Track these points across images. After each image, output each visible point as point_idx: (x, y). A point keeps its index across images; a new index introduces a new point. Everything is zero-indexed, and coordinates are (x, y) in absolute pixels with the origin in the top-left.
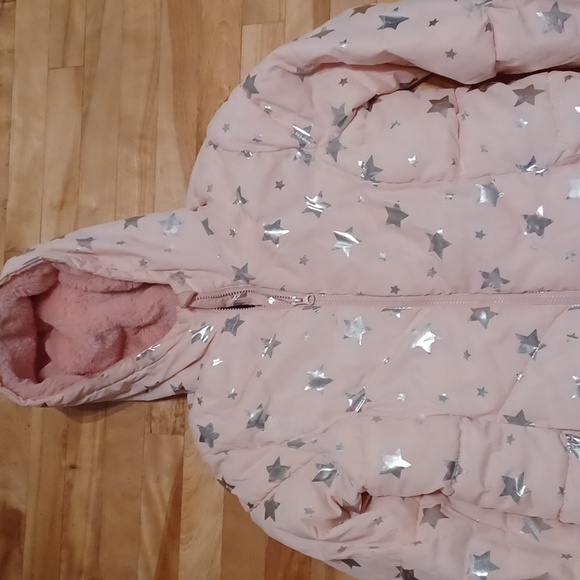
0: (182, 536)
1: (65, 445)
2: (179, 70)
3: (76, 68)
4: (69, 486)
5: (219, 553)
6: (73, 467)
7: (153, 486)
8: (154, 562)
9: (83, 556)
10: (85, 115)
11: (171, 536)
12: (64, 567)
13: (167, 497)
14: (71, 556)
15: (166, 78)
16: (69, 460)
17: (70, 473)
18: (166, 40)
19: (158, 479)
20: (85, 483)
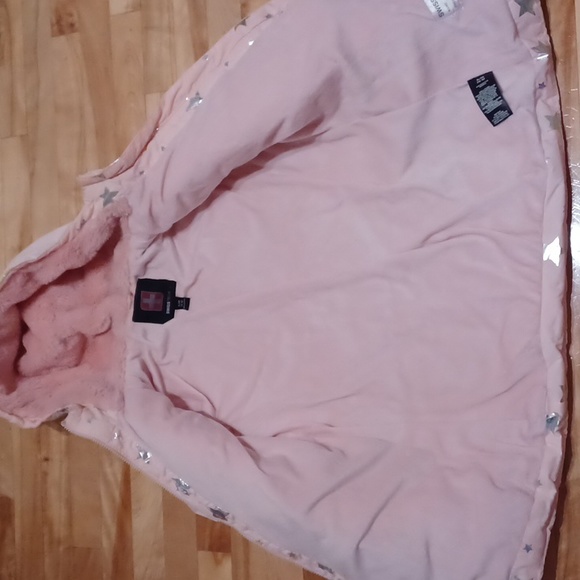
0: (133, 507)
1: (39, 442)
2: (100, 133)
3: (22, 136)
4: (45, 474)
5: (162, 518)
6: (47, 459)
7: (108, 470)
8: (113, 530)
9: (60, 530)
10: (32, 175)
11: (125, 508)
12: (46, 538)
13: (119, 477)
14: (51, 531)
15: (91, 141)
16: (44, 454)
17: (45, 464)
18: (88, 109)
19: (111, 464)
20: (57, 471)
